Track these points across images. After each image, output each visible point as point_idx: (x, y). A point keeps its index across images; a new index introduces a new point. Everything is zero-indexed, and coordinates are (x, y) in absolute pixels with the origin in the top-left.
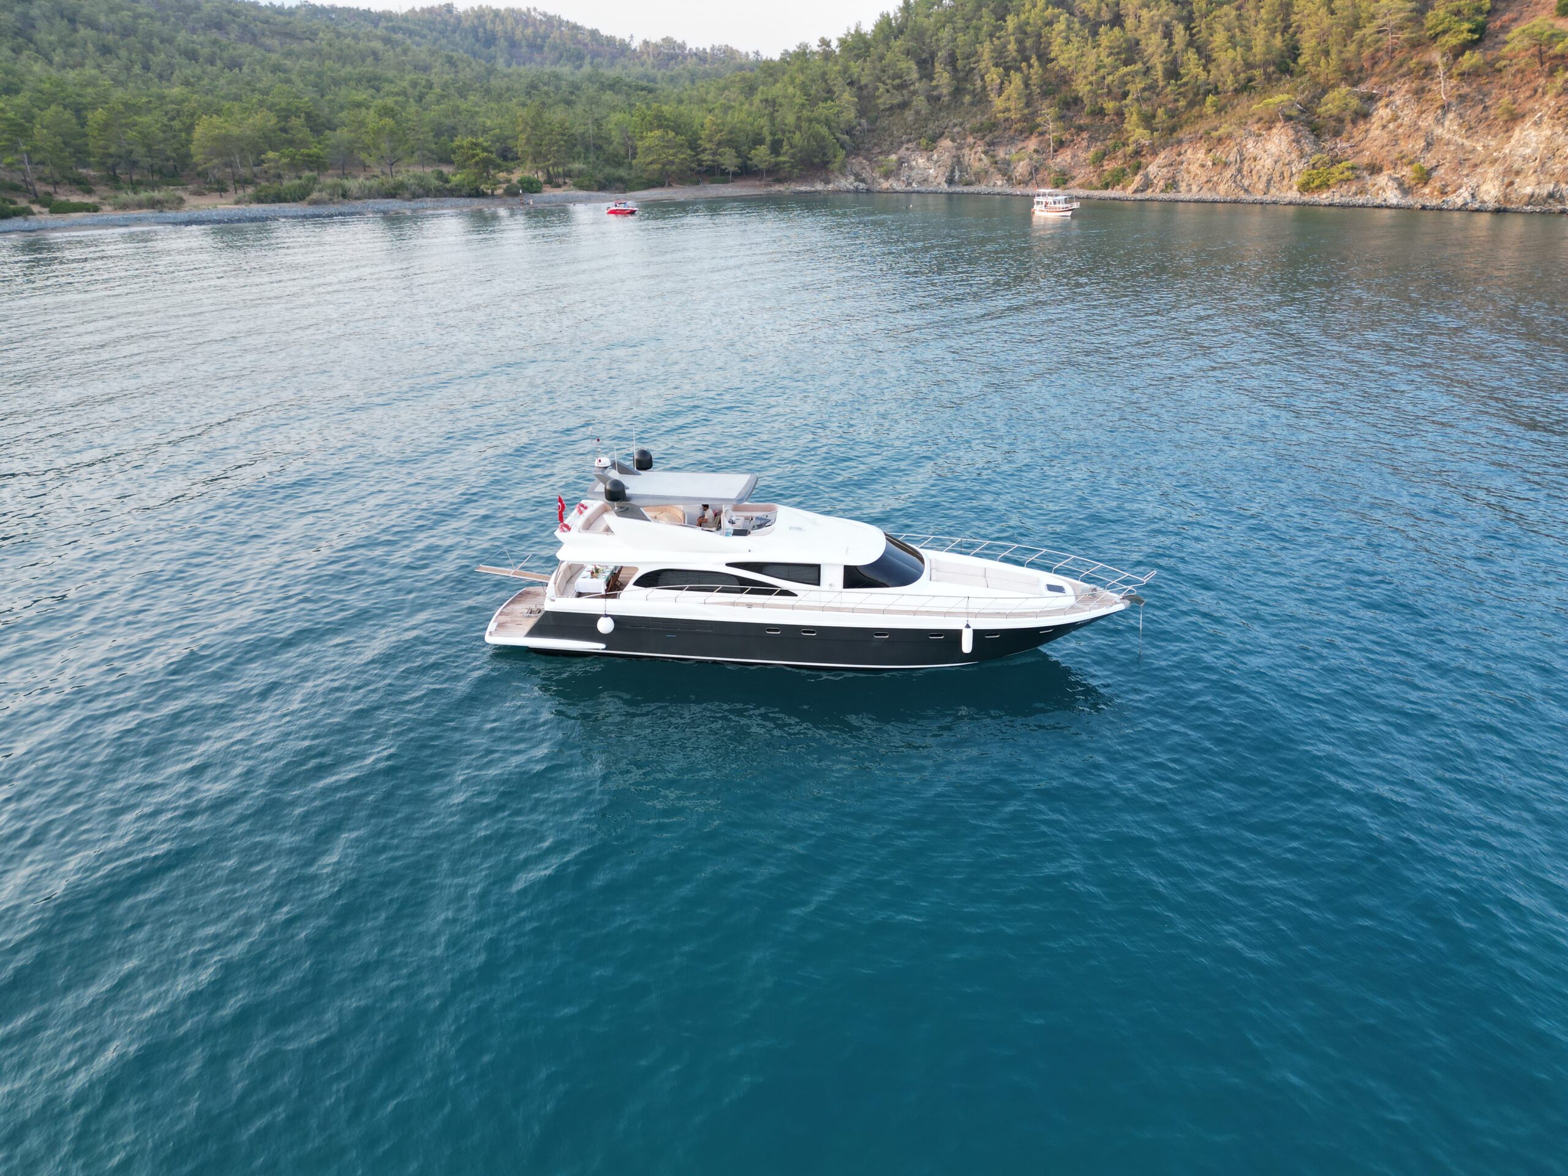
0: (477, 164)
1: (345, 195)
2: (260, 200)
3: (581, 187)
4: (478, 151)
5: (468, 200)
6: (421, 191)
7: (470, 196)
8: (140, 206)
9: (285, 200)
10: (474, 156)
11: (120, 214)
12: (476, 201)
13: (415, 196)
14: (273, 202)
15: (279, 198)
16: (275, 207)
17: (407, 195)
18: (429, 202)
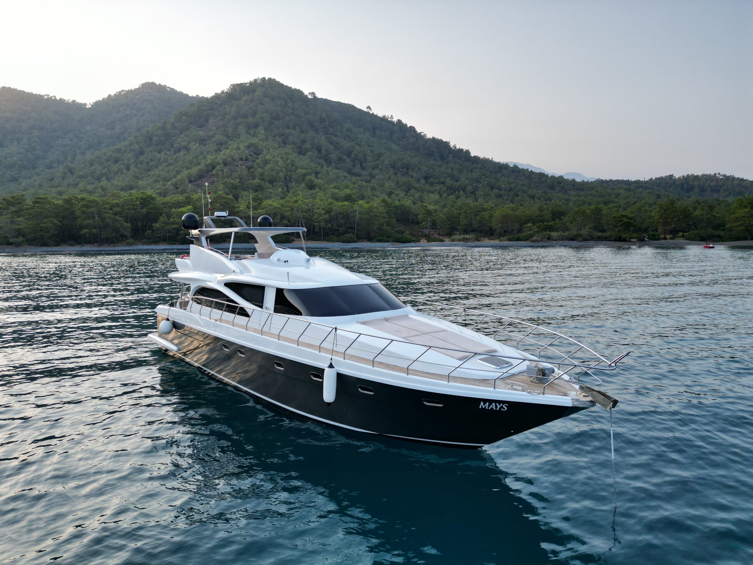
0: (622, 225)
1: (549, 239)
2: (510, 240)
3: (688, 239)
4: (624, 219)
5: (613, 242)
6: (589, 238)
7: (615, 240)
8: (459, 240)
9: (521, 240)
10: (621, 221)
11: (451, 243)
12: (618, 243)
13: (585, 240)
14: (516, 241)
15: (518, 239)
16: (515, 243)
17: (580, 239)
18: (591, 243)
